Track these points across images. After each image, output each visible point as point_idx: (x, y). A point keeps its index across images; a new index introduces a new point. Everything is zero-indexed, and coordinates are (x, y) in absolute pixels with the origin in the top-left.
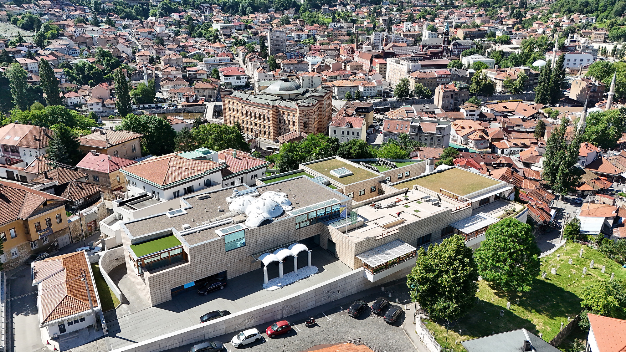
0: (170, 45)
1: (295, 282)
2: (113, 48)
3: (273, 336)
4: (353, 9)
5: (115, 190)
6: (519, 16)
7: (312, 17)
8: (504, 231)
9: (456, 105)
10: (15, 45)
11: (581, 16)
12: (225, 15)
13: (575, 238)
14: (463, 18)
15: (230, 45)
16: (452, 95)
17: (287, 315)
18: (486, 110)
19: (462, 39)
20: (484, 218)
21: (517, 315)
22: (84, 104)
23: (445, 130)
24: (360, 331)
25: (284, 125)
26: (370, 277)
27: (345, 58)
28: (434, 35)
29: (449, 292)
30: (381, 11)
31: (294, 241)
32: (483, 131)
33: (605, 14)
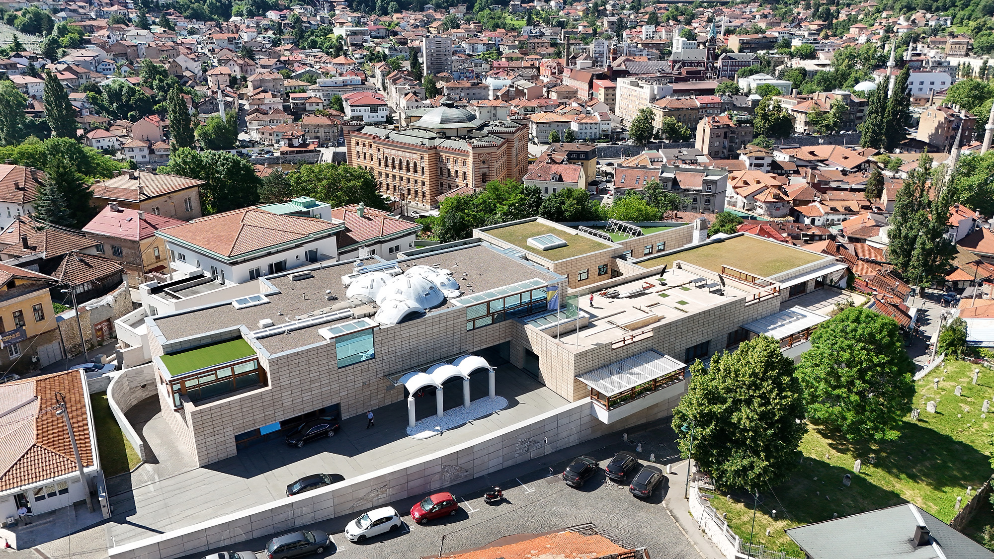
0: (264, 60)
1: (465, 424)
2: (169, 62)
3: (425, 521)
4: (560, 7)
5: (150, 271)
6: (828, 16)
7: (494, 18)
8: (849, 329)
9: (731, 149)
10: (7, 54)
11: (929, 15)
12: (355, 14)
13: (959, 352)
14: (737, 20)
15: (362, 60)
16: (726, 133)
17: (451, 482)
18: (781, 157)
19: (736, 51)
20: (801, 315)
21: (875, 483)
22: (119, 150)
23: (718, 183)
24: (587, 512)
25: (449, 179)
26: (603, 415)
27: (548, 80)
28: (691, 46)
29: (753, 439)
30: (606, 10)
31: (464, 352)
32: (779, 188)
33: (966, 12)
